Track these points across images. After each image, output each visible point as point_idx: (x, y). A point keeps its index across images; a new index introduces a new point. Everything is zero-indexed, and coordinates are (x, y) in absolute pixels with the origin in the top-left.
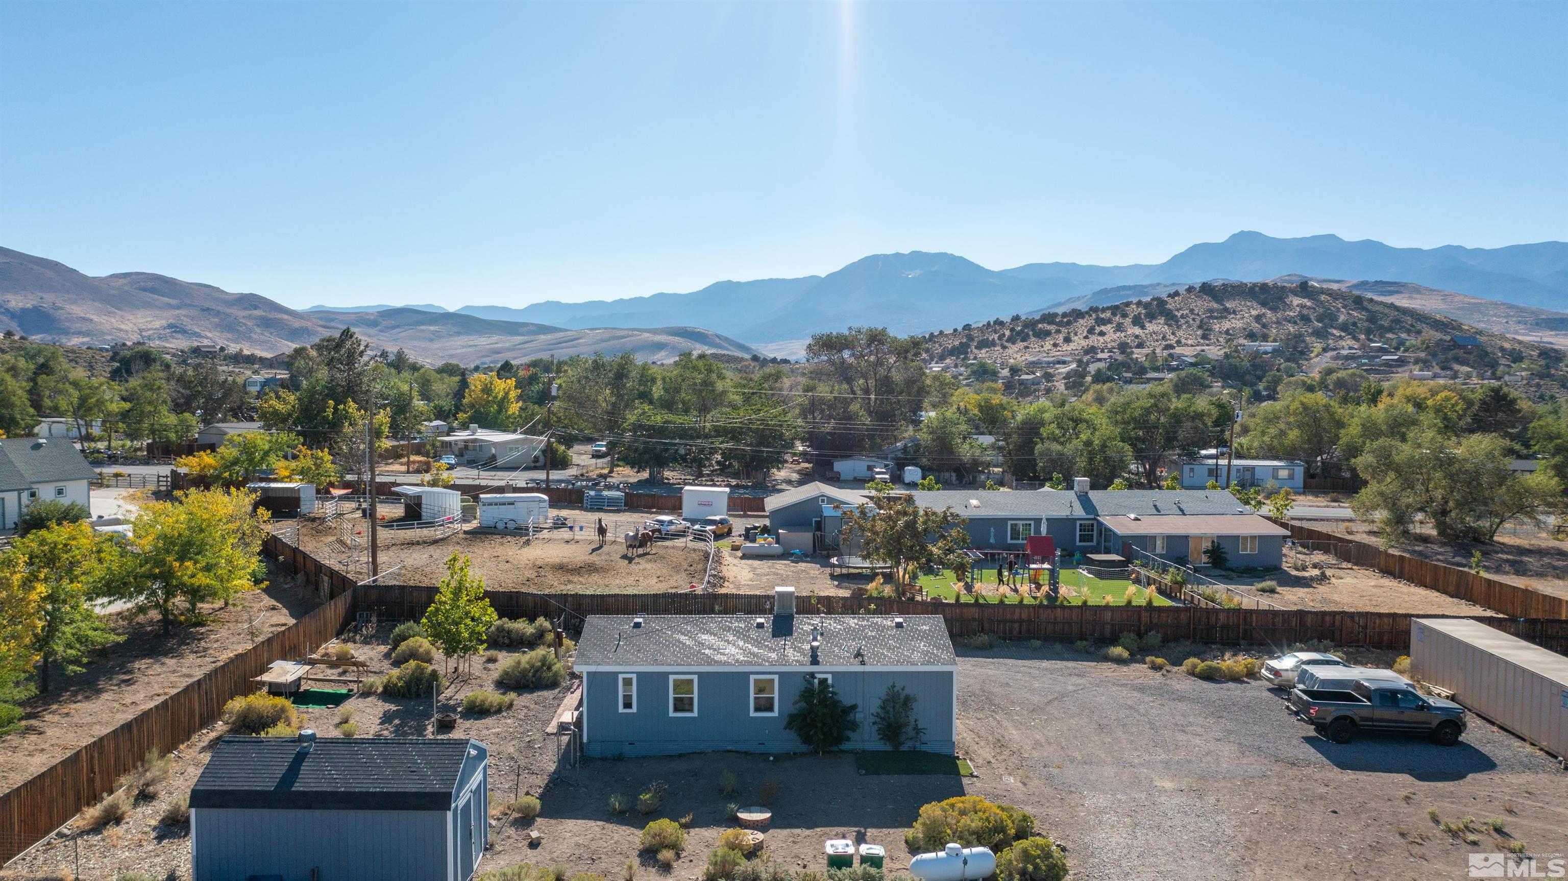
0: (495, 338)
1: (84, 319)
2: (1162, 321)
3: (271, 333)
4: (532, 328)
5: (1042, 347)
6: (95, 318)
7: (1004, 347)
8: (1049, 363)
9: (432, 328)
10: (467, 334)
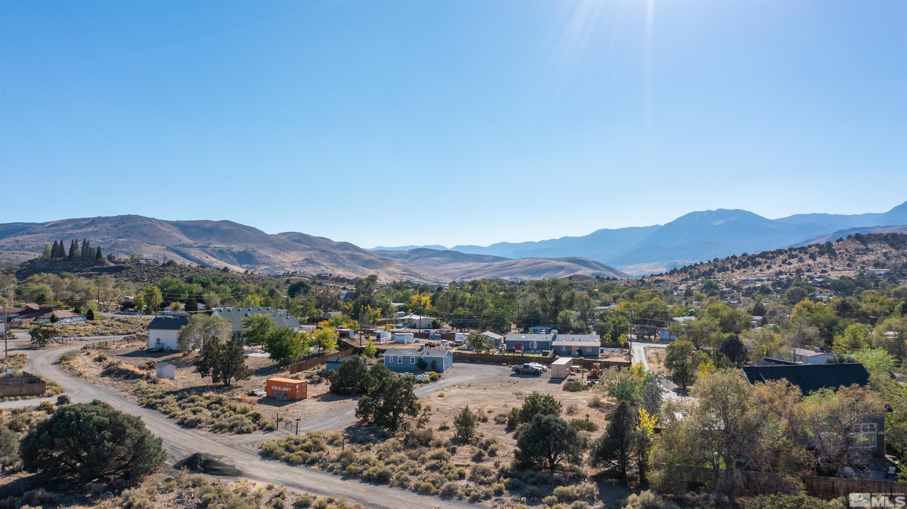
0: (470, 264)
1: (266, 256)
2: (827, 256)
3: (355, 263)
4: (491, 258)
5: (754, 271)
6: (271, 256)
7: (733, 271)
8: (752, 281)
9: (437, 259)
10: (456, 262)
